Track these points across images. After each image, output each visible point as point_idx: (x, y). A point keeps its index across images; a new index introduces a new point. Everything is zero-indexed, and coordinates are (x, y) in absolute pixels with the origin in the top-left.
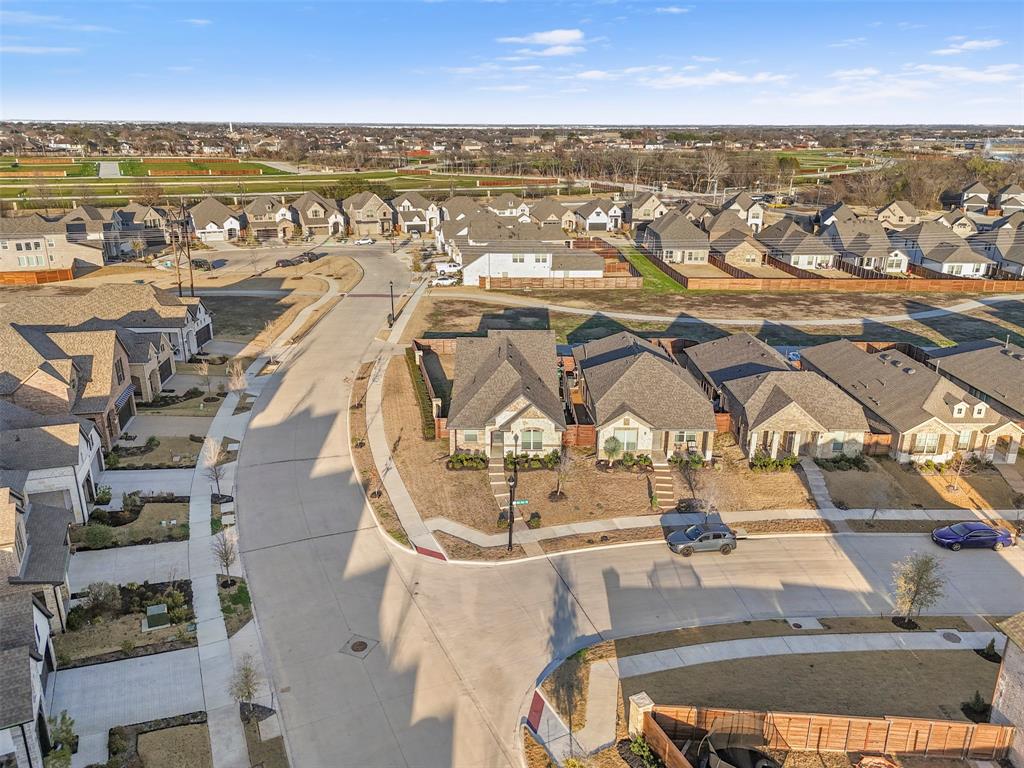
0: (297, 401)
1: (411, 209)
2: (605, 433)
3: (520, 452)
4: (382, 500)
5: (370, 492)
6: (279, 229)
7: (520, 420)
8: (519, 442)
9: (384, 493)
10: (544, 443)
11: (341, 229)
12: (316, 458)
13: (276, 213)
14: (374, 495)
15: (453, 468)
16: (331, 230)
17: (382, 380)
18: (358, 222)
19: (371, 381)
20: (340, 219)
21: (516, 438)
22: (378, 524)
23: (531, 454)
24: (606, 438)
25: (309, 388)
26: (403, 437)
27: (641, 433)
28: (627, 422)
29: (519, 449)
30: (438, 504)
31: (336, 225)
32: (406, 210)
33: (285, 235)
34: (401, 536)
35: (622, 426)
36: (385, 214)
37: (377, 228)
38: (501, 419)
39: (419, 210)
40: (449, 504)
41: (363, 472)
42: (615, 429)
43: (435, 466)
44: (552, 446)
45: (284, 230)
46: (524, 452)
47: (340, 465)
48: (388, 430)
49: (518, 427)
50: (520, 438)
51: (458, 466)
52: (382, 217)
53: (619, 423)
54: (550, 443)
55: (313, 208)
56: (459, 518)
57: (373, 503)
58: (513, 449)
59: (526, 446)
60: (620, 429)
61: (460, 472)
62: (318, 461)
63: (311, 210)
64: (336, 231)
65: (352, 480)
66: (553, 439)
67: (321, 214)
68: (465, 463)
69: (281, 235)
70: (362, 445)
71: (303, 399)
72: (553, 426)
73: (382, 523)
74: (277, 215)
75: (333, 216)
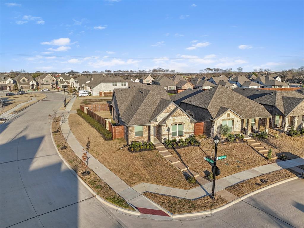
0: (18, 133)
1: (63, 80)
2: (218, 123)
3: (171, 138)
4: (92, 177)
5: (80, 173)
6: (8, 86)
7: (171, 118)
8: (171, 132)
9: (91, 171)
10: (185, 131)
11: (35, 87)
12: (33, 158)
13: (6, 80)
14: (84, 174)
15: (135, 151)
16: (31, 87)
17: (67, 121)
18: (42, 84)
19: (61, 123)
20: (35, 83)
21: (169, 130)
22: (95, 194)
23: (178, 139)
24: (218, 125)
25: (25, 127)
26: (91, 141)
27: (235, 121)
28: (228, 116)
29: (170, 136)
30: (136, 173)
31: (33, 85)
32: (62, 80)
33: (10, 89)
34: (120, 201)
35: (226, 118)
36: (53, 81)
37: (50, 86)
38: (160, 118)
39: (67, 80)
40: (144, 172)
41: (70, 162)
42: (223, 120)
43: (121, 152)
44: (189, 133)
45: (10, 87)
46: (173, 138)
47: (52, 160)
48: (80, 140)
49: (170, 122)
50: (171, 129)
51: (138, 149)
52: (52, 82)
53: (224, 116)
54: (188, 131)
55: (23, 79)
56: (157, 181)
57: (86, 180)
58: (167, 137)
59: (174, 134)
60: (225, 120)
61: (141, 153)
62: (35, 160)
63: (22, 79)
64: (33, 88)
65: (63, 168)
66: (189, 129)
67: (27, 81)
68: (142, 147)
69: (8, 89)
70: (65, 148)
71: (21, 132)
72: (190, 120)
73: (98, 193)
74: (6, 81)
75: (32, 82)
